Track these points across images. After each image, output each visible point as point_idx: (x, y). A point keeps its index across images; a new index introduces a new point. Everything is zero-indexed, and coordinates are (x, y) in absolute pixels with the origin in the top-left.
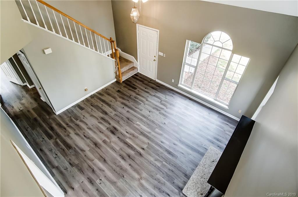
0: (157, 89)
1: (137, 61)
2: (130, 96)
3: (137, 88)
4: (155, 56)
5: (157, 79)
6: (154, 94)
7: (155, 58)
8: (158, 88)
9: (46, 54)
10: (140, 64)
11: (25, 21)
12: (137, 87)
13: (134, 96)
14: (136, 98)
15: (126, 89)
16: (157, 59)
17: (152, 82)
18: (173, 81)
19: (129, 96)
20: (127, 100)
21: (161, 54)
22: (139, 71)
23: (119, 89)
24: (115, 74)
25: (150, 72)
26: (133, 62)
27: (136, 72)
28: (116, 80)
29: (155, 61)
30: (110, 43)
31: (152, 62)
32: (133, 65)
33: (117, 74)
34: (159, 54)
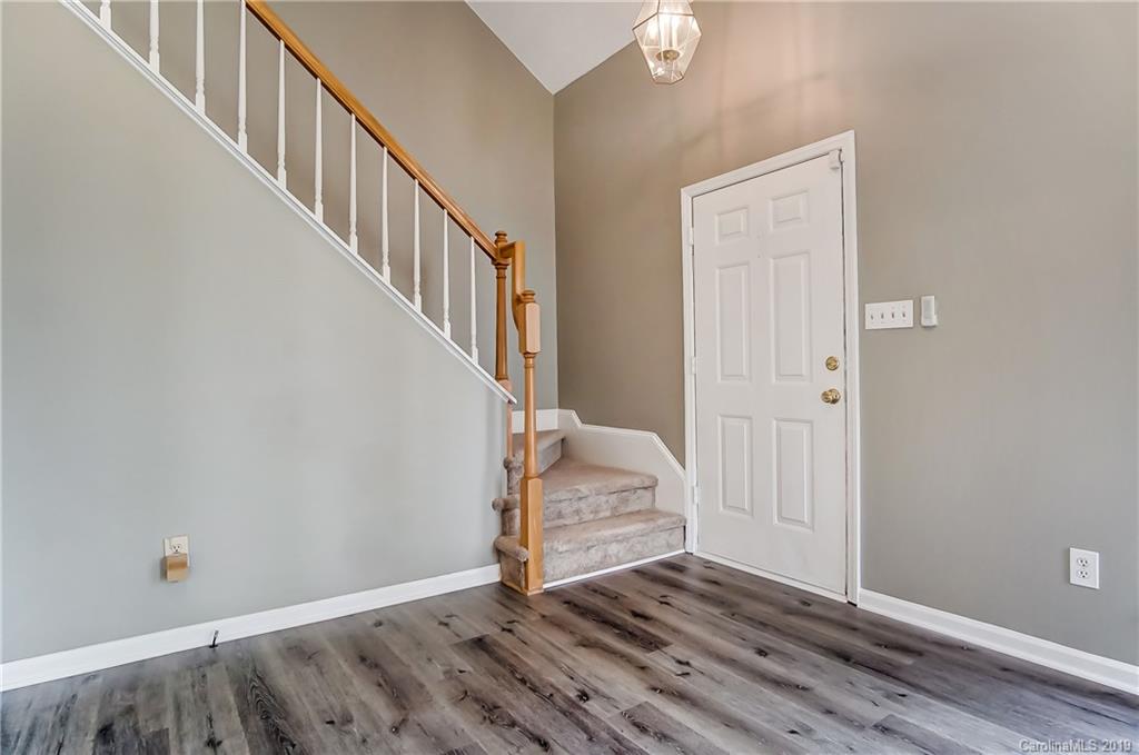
0: (899, 667)
1: (683, 464)
2: (584, 696)
3: (666, 644)
4: (831, 364)
5: (867, 585)
6: (878, 715)
7: (834, 381)
8: (908, 661)
12: (662, 635)
13: (625, 706)
14: (643, 729)
15: (560, 639)
16: (850, 381)
17: (813, 609)
18: (1087, 570)
19: (573, 695)
20: (525, 731)
21: (894, 314)
22: (693, 546)
23: (491, 631)
24: (494, 517)
25: (791, 527)
26: (656, 481)
27: (670, 547)
28: (498, 579)
29: (834, 401)
30: (499, 266)
31: (805, 430)
32: (648, 494)
33: (512, 519)
34: (869, 326)
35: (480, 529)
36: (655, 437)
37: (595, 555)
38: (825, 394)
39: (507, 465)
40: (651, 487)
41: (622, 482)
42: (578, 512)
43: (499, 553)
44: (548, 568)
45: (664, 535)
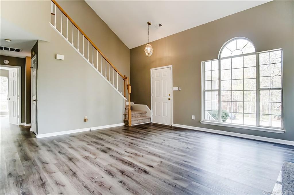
1: (150, 109)
2: (139, 132)
4: (169, 95)
5: (173, 123)
7: (169, 97)
9: (57, 58)
10: (154, 112)
11: (52, 25)
13: (143, 132)
14: (146, 133)
16: (171, 97)
17: (167, 126)
18: (194, 117)
20: (133, 134)
21: (176, 89)
22: (152, 121)
24: (124, 116)
25: (165, 117)
26: (146, 112)
27: (148, 121)
28: (124, 125)
29: (170, 100)
30: (124, 80)
31: (166, 103)
32: (145, 114)
33: (126, 116)
34: (174, 90)
35: (122, 118)
36: (146, 106)
37: (138, 122)
38: (169, 99)
39: (125, 109)
40: (146, 113)
41: (141, 112)
42: (135, 116)
43: (125, 121)
44: (132, 123)
45: (148, 120)
